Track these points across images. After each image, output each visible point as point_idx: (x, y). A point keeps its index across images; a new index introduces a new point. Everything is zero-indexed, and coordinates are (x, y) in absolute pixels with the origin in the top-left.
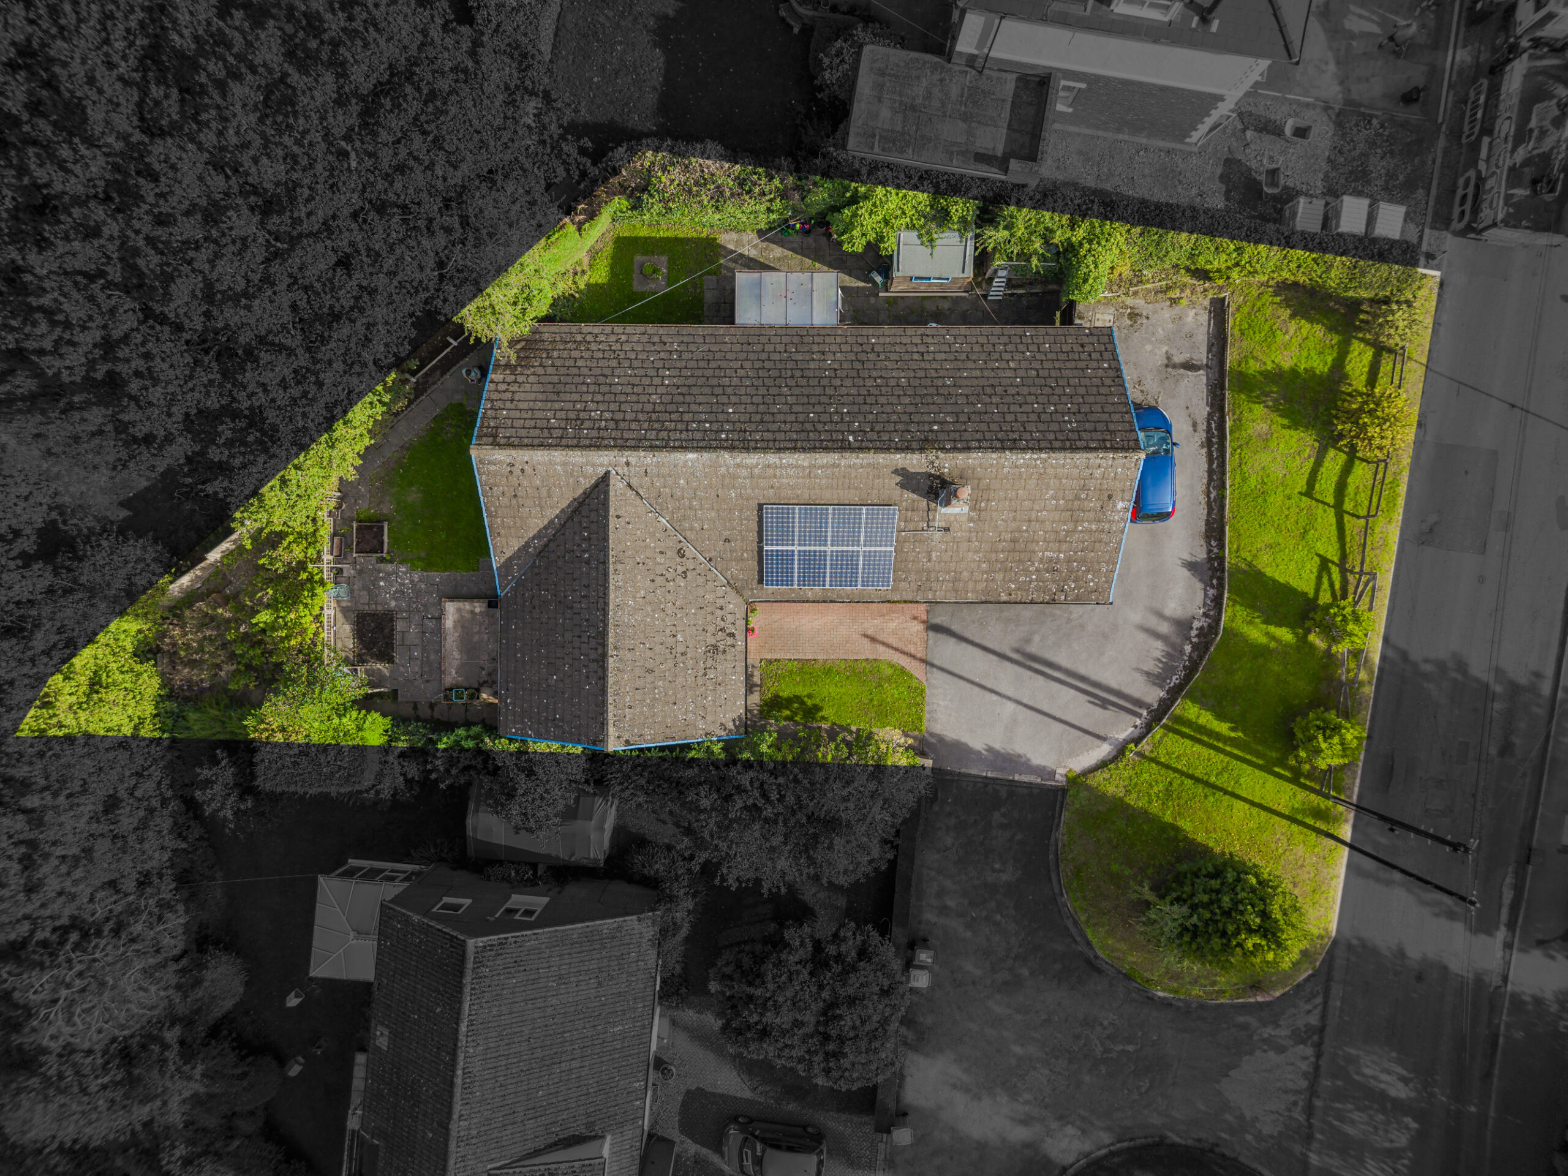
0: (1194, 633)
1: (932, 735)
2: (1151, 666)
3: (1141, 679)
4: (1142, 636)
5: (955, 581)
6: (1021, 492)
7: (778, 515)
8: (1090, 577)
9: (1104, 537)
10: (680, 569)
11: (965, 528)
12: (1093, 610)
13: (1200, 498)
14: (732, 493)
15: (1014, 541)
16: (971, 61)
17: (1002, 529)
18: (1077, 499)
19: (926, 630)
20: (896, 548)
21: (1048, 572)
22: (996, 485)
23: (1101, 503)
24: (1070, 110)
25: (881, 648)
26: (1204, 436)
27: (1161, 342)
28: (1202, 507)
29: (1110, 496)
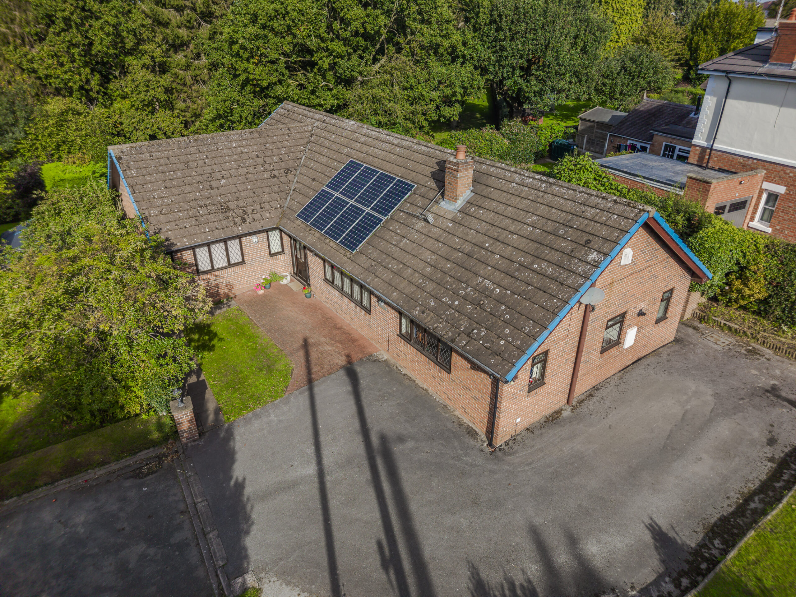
1: (229, 429)
2: (492, 578)
3: (463, 579)
5: (397, 274)
6: (510, 208)
7: (352, 167)
8: (507, 331)
9: (553, 287)
10: (276, 173)
11: (443, 226)
12: (493, 472)
13: (732, 494)
14: (346, 150)
15: (469, 255)
16: (701, 158)
17: (469, 238)
18: (554, 234)
19: (343, 367)
20: (386, 221)
21: (472, 304)
22: (496, 195)
23: (574, 245)
24: (769, 230)
25: (301, 353)
26: (779, 455)
27: (773, 377)
28: (727, 502)
29: (588, 242)
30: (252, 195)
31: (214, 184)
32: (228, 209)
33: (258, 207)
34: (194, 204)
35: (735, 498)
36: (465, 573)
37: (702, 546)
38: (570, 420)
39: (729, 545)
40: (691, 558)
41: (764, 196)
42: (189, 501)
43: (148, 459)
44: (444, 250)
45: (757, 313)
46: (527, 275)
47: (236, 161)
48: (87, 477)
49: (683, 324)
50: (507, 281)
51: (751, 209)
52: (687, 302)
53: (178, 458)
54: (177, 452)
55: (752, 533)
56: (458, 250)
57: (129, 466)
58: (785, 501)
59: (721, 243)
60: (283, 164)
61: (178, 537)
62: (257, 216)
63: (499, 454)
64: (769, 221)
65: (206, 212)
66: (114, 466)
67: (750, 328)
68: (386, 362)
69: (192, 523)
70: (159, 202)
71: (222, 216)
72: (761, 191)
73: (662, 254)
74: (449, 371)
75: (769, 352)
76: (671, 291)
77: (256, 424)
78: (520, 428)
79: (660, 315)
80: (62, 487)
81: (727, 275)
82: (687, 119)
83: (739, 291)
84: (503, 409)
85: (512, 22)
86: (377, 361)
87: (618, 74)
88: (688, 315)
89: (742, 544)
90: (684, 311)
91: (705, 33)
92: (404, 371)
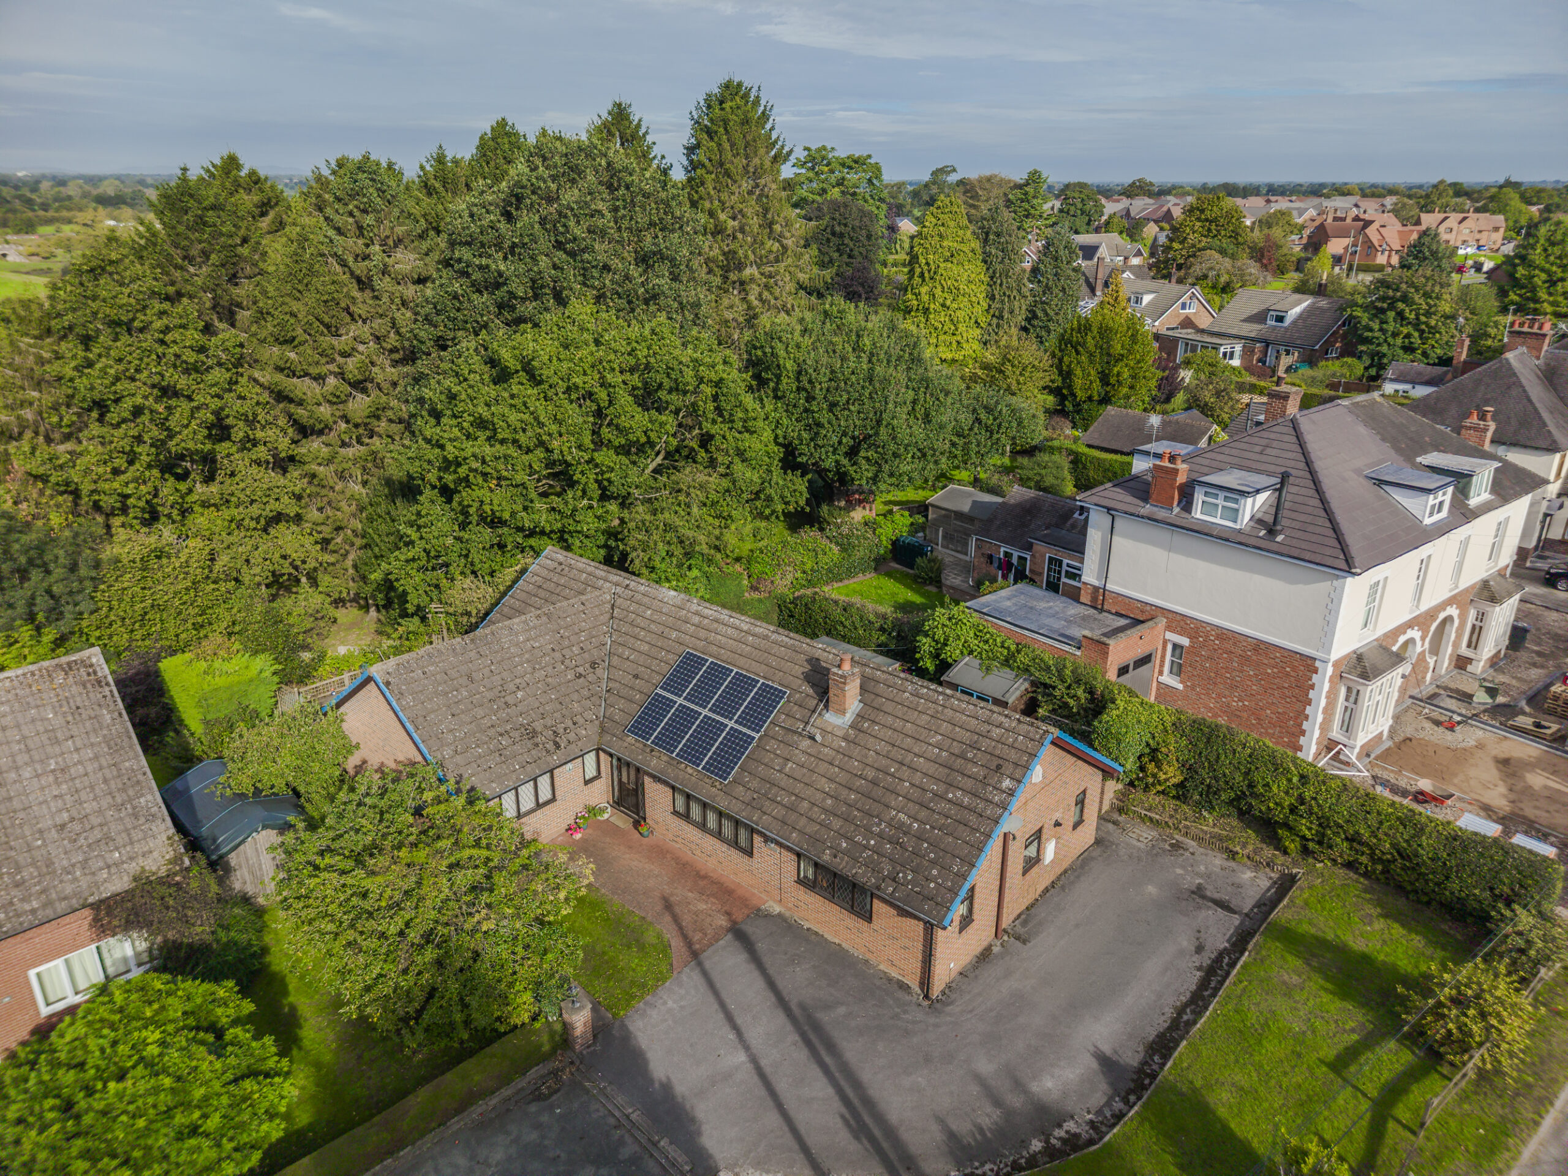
0: (1059, 1133)
1: (623, 1027)
2: (962, 1127)
3: (936, 1134)
4: (975, 1089)
5: (791, 808)
6: (909, 725)
7: (691, 663)
8: (935, 872)
9: (973, 819)
10: (581, 670)
11: (835, 745)
12: (936, 1026)
13: (1166, 1010)
14: (674, 635)
15: (875, 783)
16: (1094, 599)
17: (869, 761)
18: (962, 756)
19: (729, 930)
20: (760, 738)
21: (890, 843)
22: (889, 707)
23: (986, 771)
24: (1180, 687)
25: (668, 918)
26: (1206, 962)
27: (1198, 874)
28: (1163, 1018)
29: (999, 767)
30: (559, 706)
31: (510, 699)
32: (534, 734)
33: (569, 723)
34: (492, 732)
35: (1170, 1012)
36: (935, 1128)
37: (1145, 1063)
38: (1001, 956)
39: (1166, 1058)
40: (1135, 1077)
41: (1170, 647)
42: (617, 1114)
43: (542, 1077)
44: (842, 777)
45: (1177, 797)
46: (943, 806)
47: (528, 661)
48: (479, 1110)
49: (1102, 818)
50: (923, 814)
51: (1158, 662)
52: (1102, 793)
53: (578, 1069)
54: (572, 1063)
55: (1184, 1043)
56: (860, 777)
57: (523, 1089)
58: (1211, 1008)
59: (1127, 727)
60: (586, 655)
61: (626, 1152)
62: (572, 736)
63: (938, 1006)
64: (1179, 674)
65: (510, 741)
66: (506, 1092)
67: (1171, 817)
68: (780, 915)
69: (632, 1135)
70: (450, 738)
71: (529, 744)
72: (1165, 642)
73: (1071, 759)
74: (869, 919)
75: (1192, 844)
76: (1084, 792)
77: (654, 1014)
78: (954, 974)
79: (1076, 818)
80: (456, 1127)
81: (1139, 758)
82: (1070, 522)
83: (1154, 776)
84: (938, 955)
85: (828, 390)
86: (768, 916)
87: (971, 429)
88: (1106, 807)
89: (1176, 1054)
90: (1101, 802)
91: (1078, 353)
92: (806, 925)
